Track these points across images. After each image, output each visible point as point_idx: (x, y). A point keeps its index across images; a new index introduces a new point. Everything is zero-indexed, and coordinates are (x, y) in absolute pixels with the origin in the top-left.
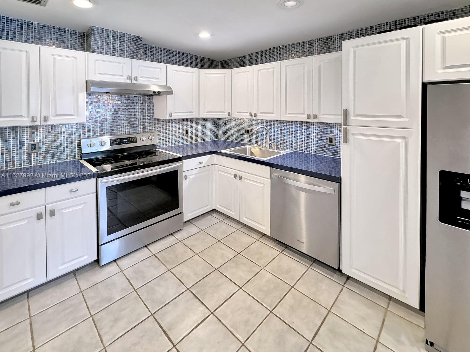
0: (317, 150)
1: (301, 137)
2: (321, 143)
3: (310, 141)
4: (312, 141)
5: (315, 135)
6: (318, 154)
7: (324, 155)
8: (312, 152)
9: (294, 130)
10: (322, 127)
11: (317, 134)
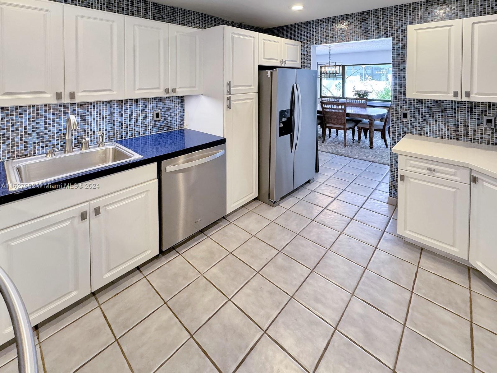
0: (141, 131)
1: (119, 120)
2: (146, 122)
3: (132, 122)
4: (134, 122)
5: (139, 114)
6: (143, 135)
7: (150, 134)
8: (135, 136)
9: (108, 113)
10: (147, 104)
11: (142, 112)
